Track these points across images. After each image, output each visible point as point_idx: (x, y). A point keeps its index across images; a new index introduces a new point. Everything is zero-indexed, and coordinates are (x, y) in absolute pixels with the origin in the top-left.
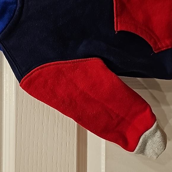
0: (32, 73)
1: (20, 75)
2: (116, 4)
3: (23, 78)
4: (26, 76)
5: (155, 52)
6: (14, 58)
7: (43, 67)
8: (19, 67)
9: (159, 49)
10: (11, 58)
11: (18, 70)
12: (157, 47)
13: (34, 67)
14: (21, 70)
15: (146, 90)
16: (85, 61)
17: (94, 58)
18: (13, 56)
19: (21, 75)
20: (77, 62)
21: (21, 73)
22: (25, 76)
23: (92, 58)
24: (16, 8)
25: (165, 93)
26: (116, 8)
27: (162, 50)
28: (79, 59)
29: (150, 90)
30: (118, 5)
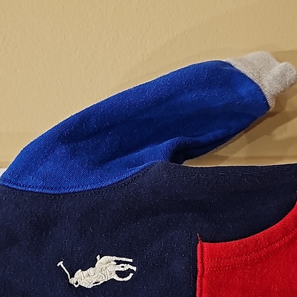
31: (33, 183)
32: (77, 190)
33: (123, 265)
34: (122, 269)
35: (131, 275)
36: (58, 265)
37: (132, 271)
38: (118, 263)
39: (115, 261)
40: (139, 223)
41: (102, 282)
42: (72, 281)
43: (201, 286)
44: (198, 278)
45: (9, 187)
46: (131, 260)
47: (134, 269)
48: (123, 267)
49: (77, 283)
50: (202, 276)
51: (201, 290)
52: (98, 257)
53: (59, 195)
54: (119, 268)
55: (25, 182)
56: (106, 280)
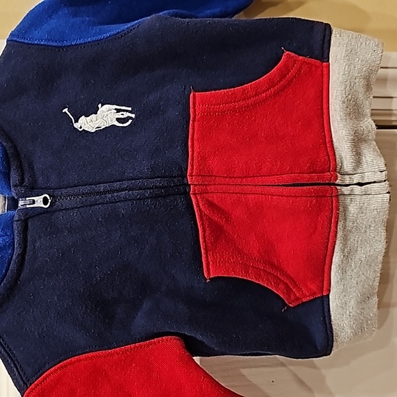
0: (45, 378)
1: (21, 383)
2: (204, 231)
3: (27, 388)
4: (33, 386)
5: (290, 305)
6: (10, 350)
7: (66, 366)
8: (20, 367)
9: (297, 299)
10: (6, 351)
11: (19, 372)
12: (293, 297)
13: (47, 366)
14: (24, 374)
15: (284, 368)
16: (148, 346)
17: (164, 338)
18: (8, 347)
19: (24, 383)
20: (131, 350)
21: (24, 379)
22: (31, 384)
23: (160, 338)
24: (12, 257)
25: (324, 372)
26: (204, 237)
27: (304, 300)
28: (135, 343)
29: (291, 368)
30: (208, 232)
31: (39, 37)
32: (78, 42)
33: (122, 113)
34: (122, 117)
35: (130, 121)
36: (64, 111)
37: (131, 118)
38: (118, 111)
39: (116, 109)
40: (136, 78)
41: (104, 127)
42: (76, 125)
43: (193, 129)
44: (191, 122)
45: (17, 41)
46: (130, 109)
47: (133, 116)
48: (122, 114)
49: (81, 128)
50: (194, 121)
51: (193, 132)
52: (100, 105)
53: (62, 47)
54: (119, 115)
55: (31, 36)
56: (107, 126)
